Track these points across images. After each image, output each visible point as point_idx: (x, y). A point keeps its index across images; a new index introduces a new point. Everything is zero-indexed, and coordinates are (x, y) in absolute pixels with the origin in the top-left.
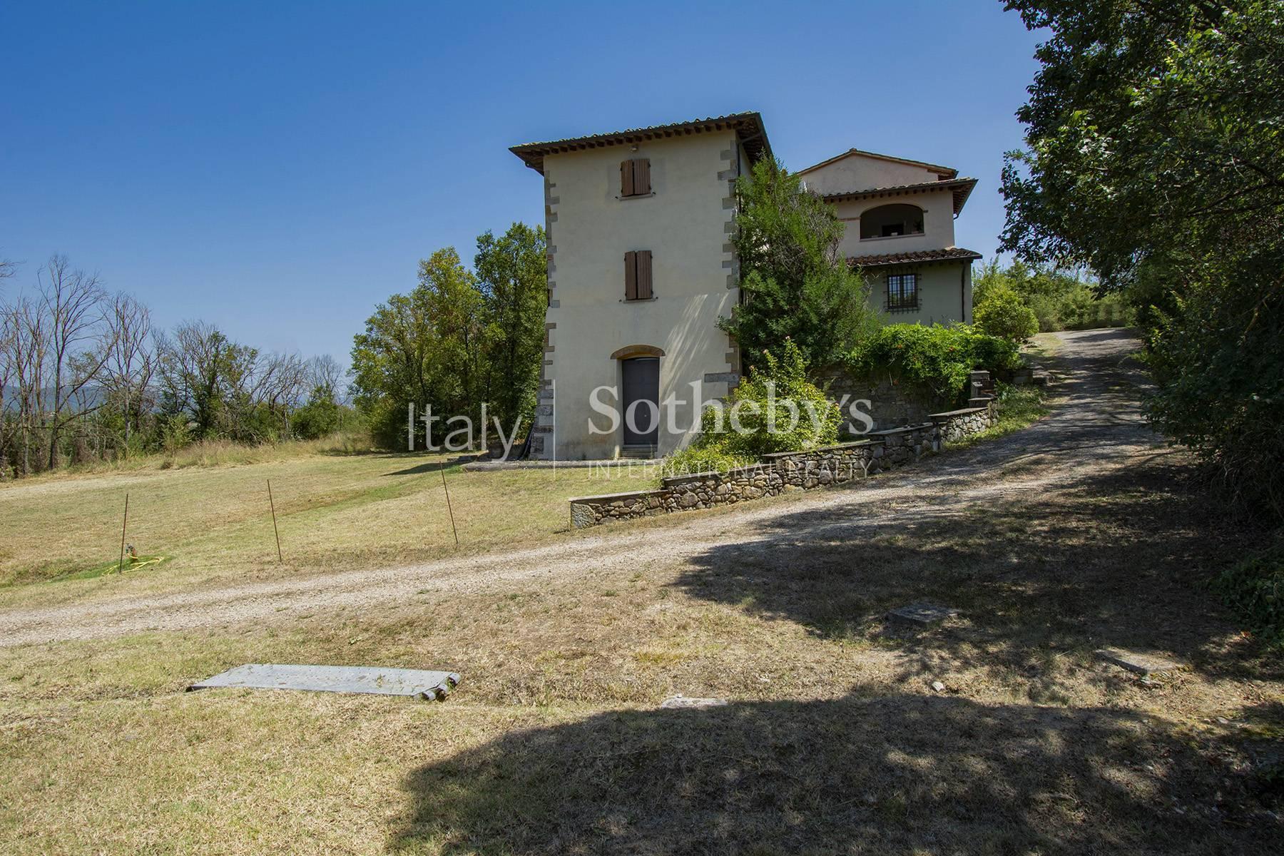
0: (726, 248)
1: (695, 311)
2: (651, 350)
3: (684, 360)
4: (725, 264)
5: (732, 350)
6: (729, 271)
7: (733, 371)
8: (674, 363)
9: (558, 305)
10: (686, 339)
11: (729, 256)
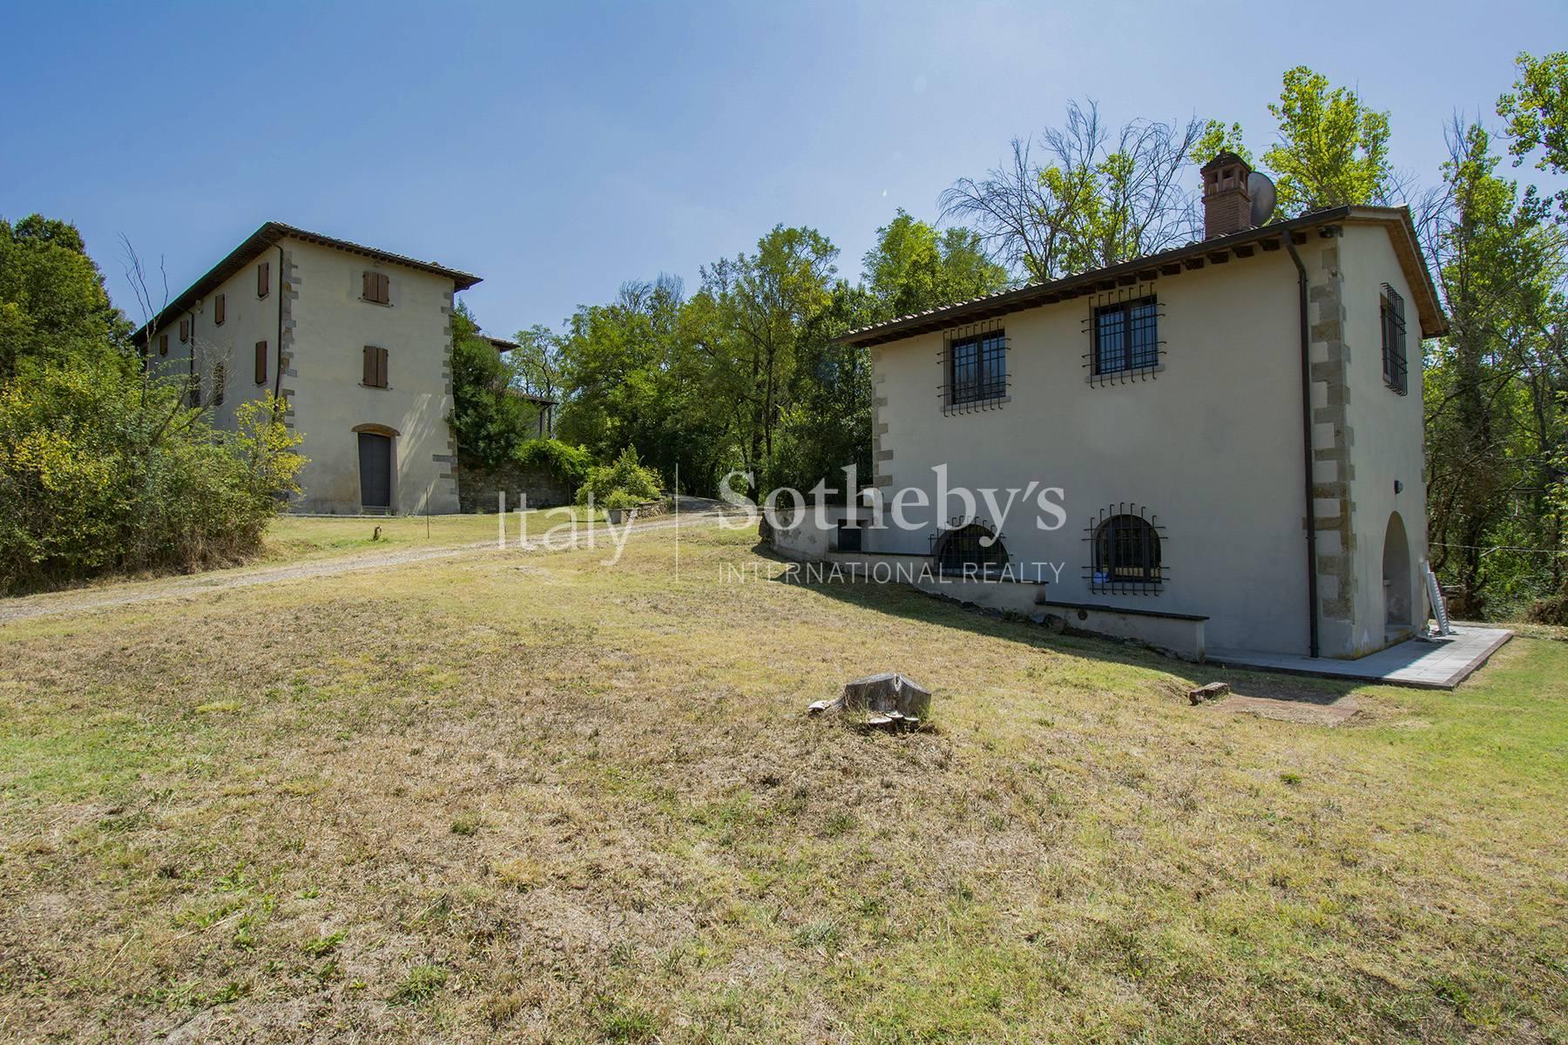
0: (445, 364)
1: (423, 405)
2: (388, 429)
3: (416, 442)
4: (445, 376)
5: (452, 440)
6: (447, 381)
7: (454, 455)
8: (409, 443)
9: (294, 374)
10: (416, 426)
11: (447, 370)
